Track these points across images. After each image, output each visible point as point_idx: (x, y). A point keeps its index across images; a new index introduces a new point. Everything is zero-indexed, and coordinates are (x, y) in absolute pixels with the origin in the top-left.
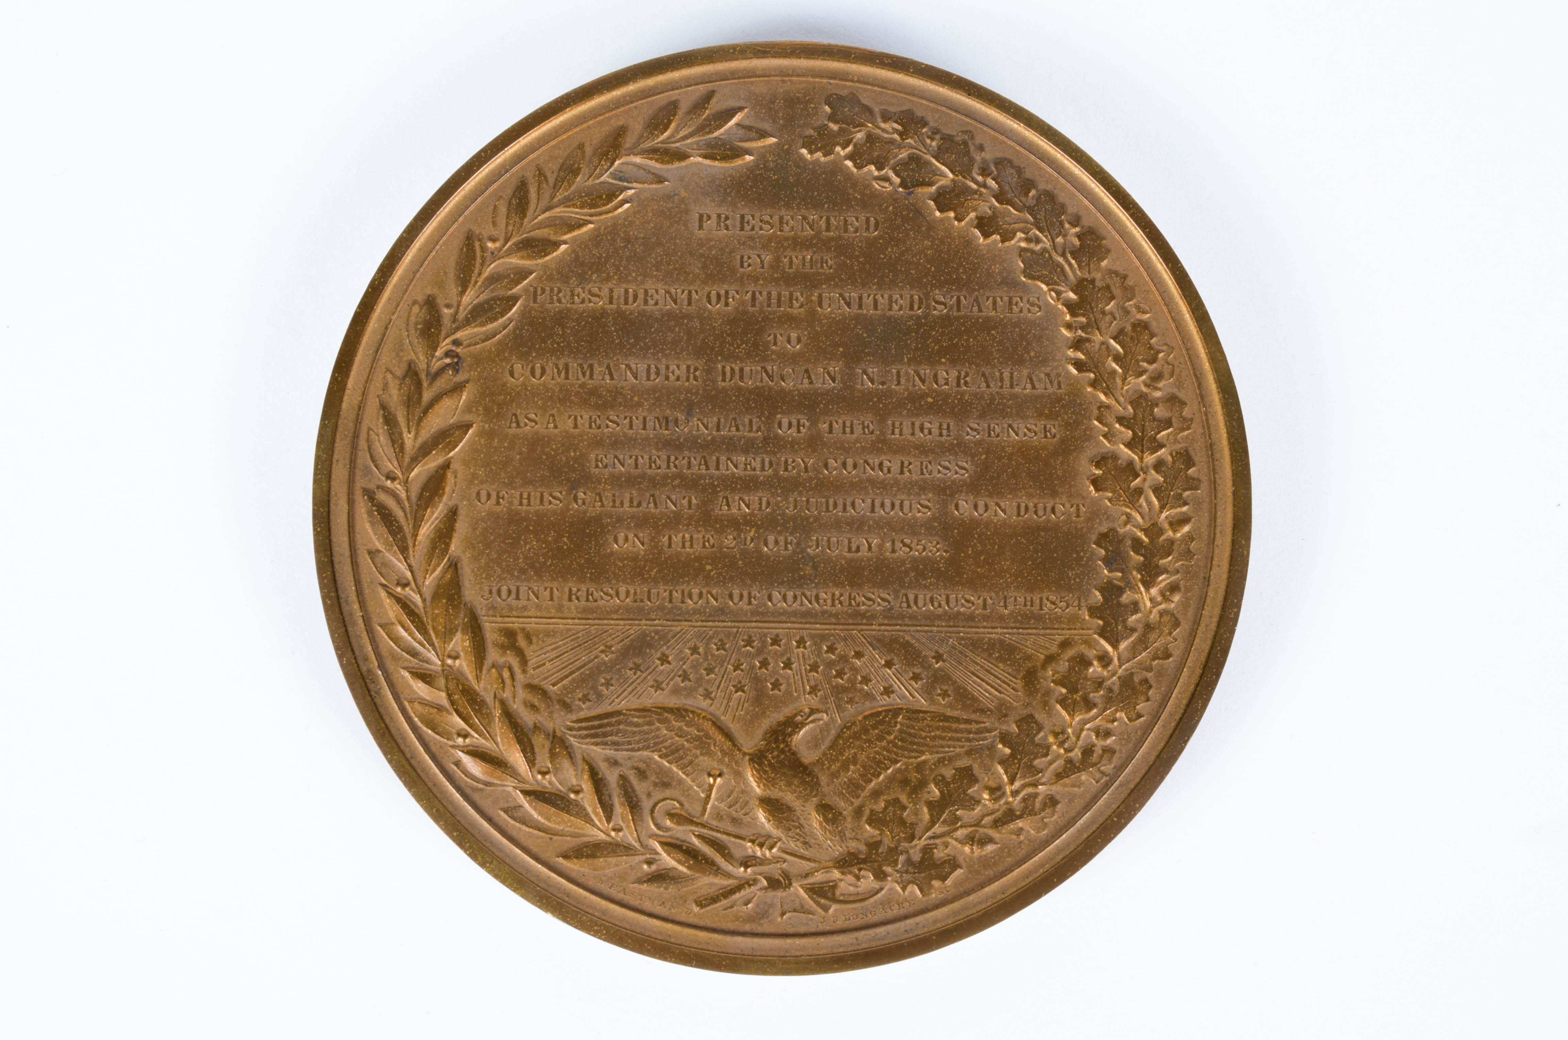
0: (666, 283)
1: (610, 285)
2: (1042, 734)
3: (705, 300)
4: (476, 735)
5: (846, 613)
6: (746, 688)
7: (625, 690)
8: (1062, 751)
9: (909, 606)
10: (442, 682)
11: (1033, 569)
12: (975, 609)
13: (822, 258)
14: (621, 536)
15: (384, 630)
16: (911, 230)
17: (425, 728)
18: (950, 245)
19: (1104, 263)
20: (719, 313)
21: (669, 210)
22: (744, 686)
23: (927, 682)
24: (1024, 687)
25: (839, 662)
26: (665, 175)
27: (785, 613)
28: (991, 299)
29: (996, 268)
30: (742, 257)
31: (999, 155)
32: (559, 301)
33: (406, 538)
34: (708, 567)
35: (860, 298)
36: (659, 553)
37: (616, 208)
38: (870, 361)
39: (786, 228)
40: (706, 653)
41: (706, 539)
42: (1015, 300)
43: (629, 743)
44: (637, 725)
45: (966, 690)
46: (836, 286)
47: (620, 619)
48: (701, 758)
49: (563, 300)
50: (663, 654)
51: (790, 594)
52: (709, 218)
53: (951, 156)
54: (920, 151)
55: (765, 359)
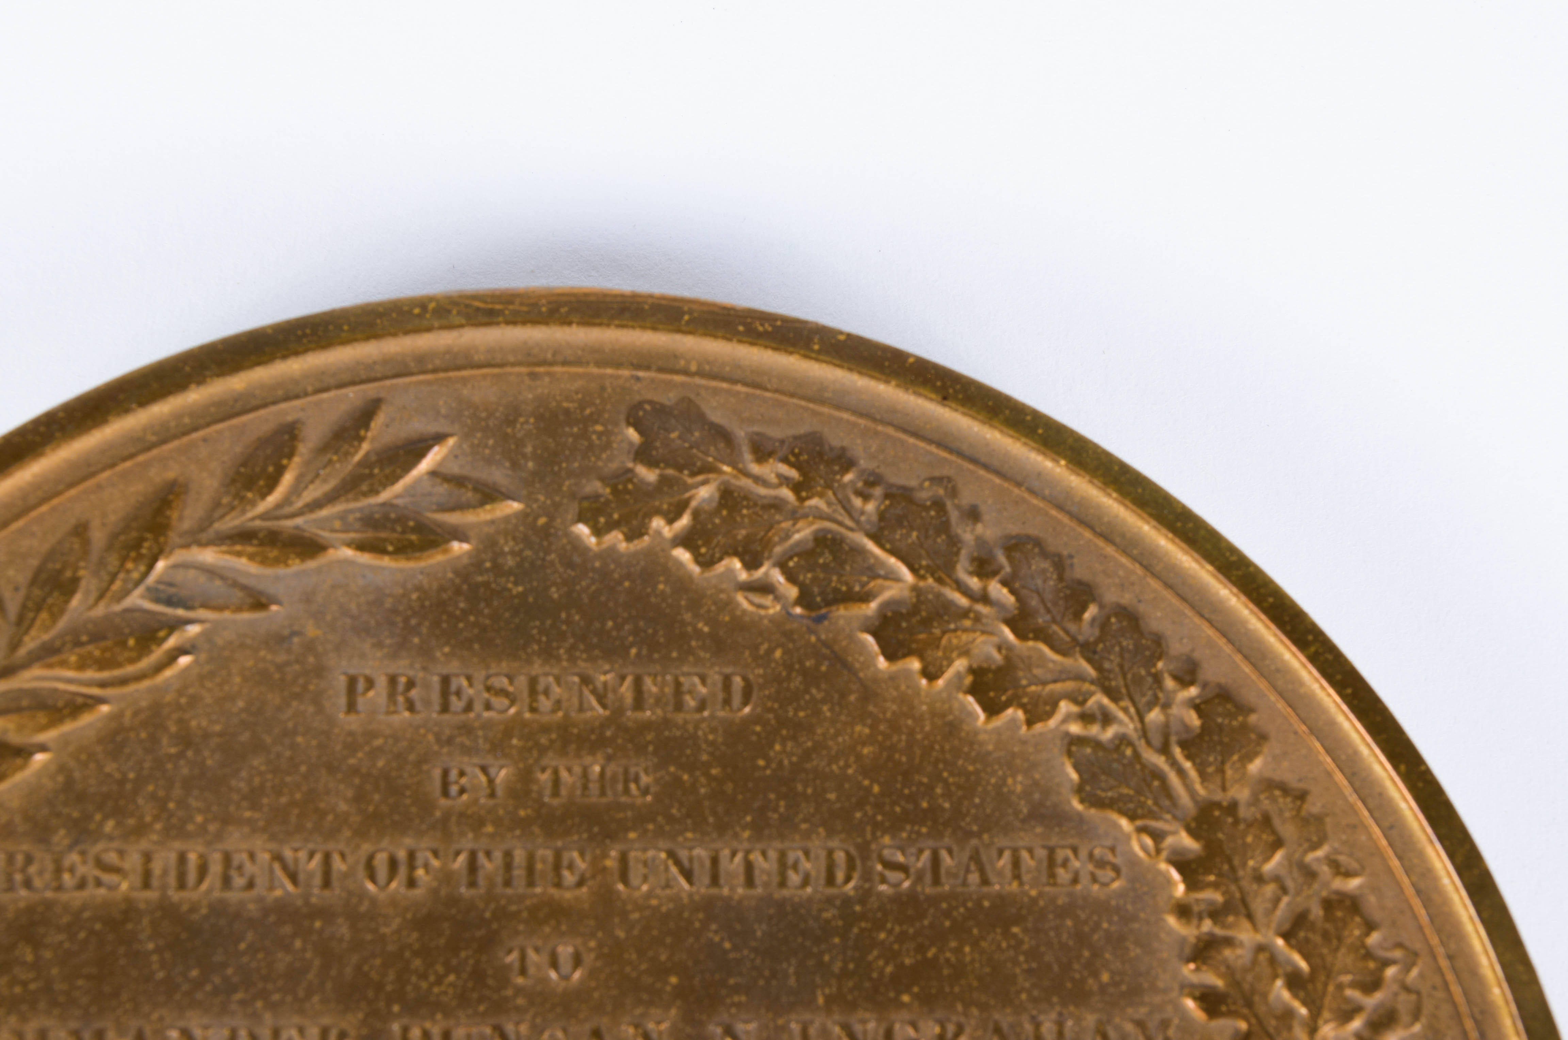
0: (273, 837)
1: (143, 845)
3: (361, 873)
13: (626, 772)
16: (823, 701)
18: (911, 733)
19: (1255, 766)
20: (393, 902)
21: (280, 667)
26: (270, 588)
28: (1007, 854)
29: (1017, 784)
30: (446, 773)
31: (1014, 529)
32: (28, 884)
35: (715, 861)
37: (159, 668)
38: (739, 1005)
39: (545, 704)
42: (1060, 854)
46: (660, 833)
49: (38, 883)
52: (370, 683)
53: (908, 535)
54: (841, 524)
55: (500, 1007)
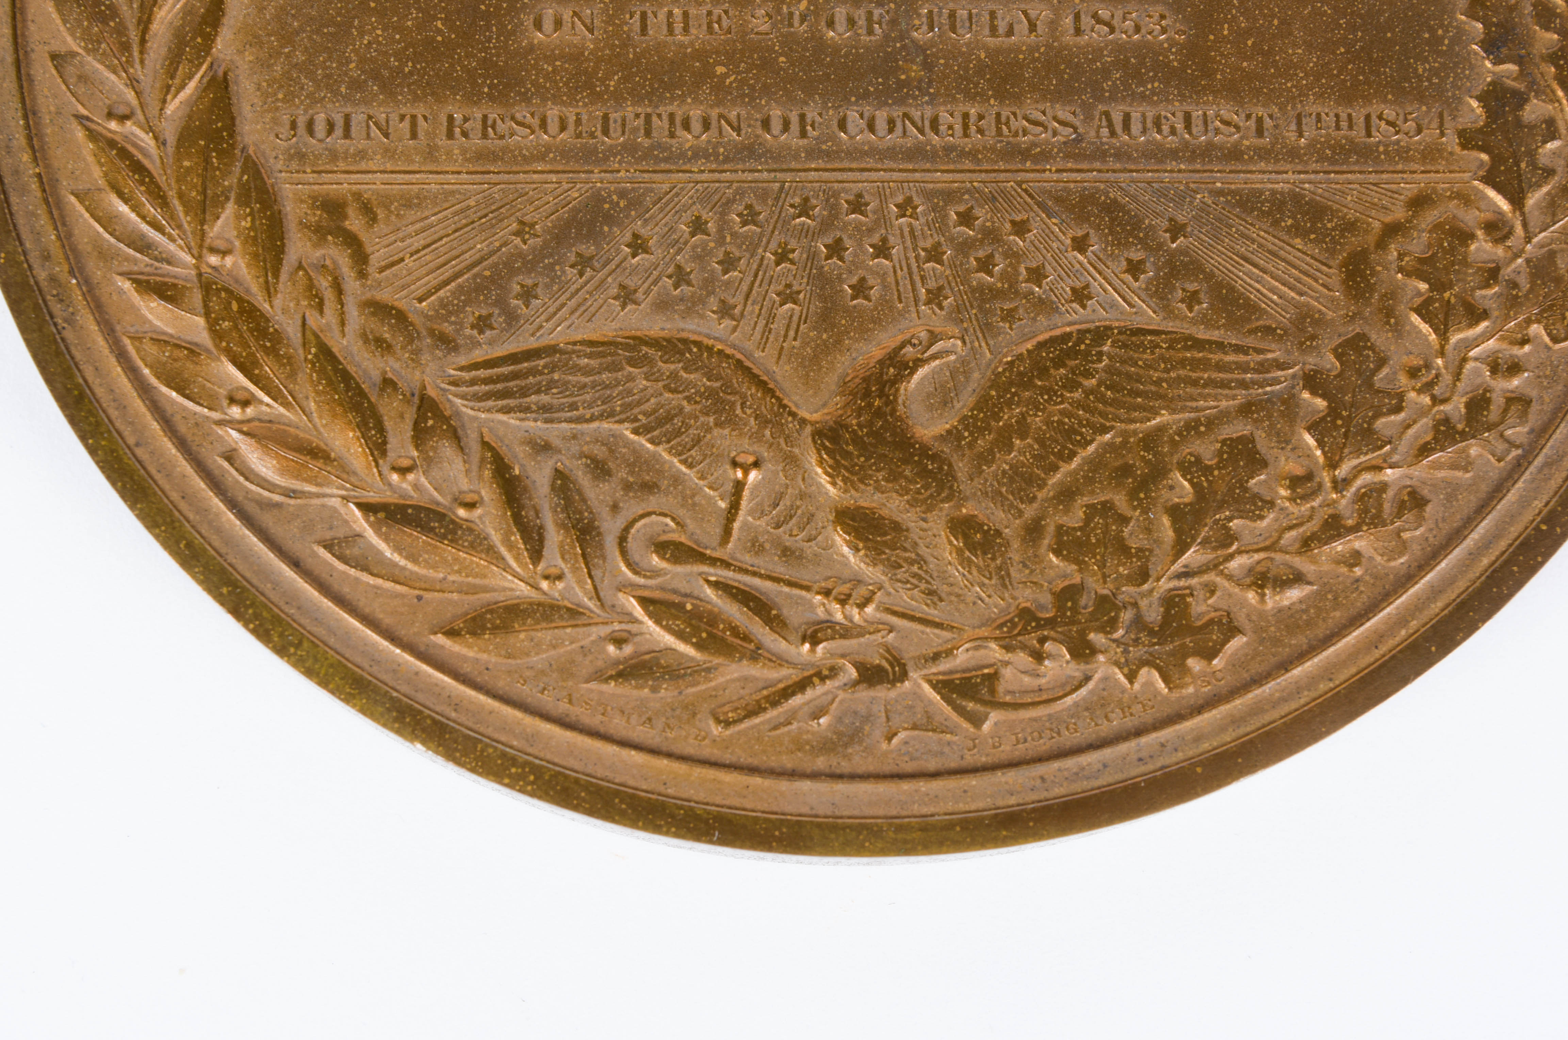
2: (1385, 371)
4: (267, 399)
5: (993, 149)
6: (801, 296)
7: (563, 305)
8: (1427, 400)
9: (1113, 133)
10: (197, 298)
11: (1349, 62)
12: (1242, 138)
14: (549, 15)
15: (82, 202)
17: (164, 389)
22: (799, 292)
23: (1156, 277)
24: (1344, 282)
25: (982, 241)
27: (873, 152)
33: (126, 28)
34: (720, 70)
36: (624, 45)
40: (720, 230)
41: (715, 18)
43: (573, 407)
44: (587, 371)
45: (1232, 289)
47: (550, 172)
48: (716, 432)
50: (636, 236)
51: (881, 117)
